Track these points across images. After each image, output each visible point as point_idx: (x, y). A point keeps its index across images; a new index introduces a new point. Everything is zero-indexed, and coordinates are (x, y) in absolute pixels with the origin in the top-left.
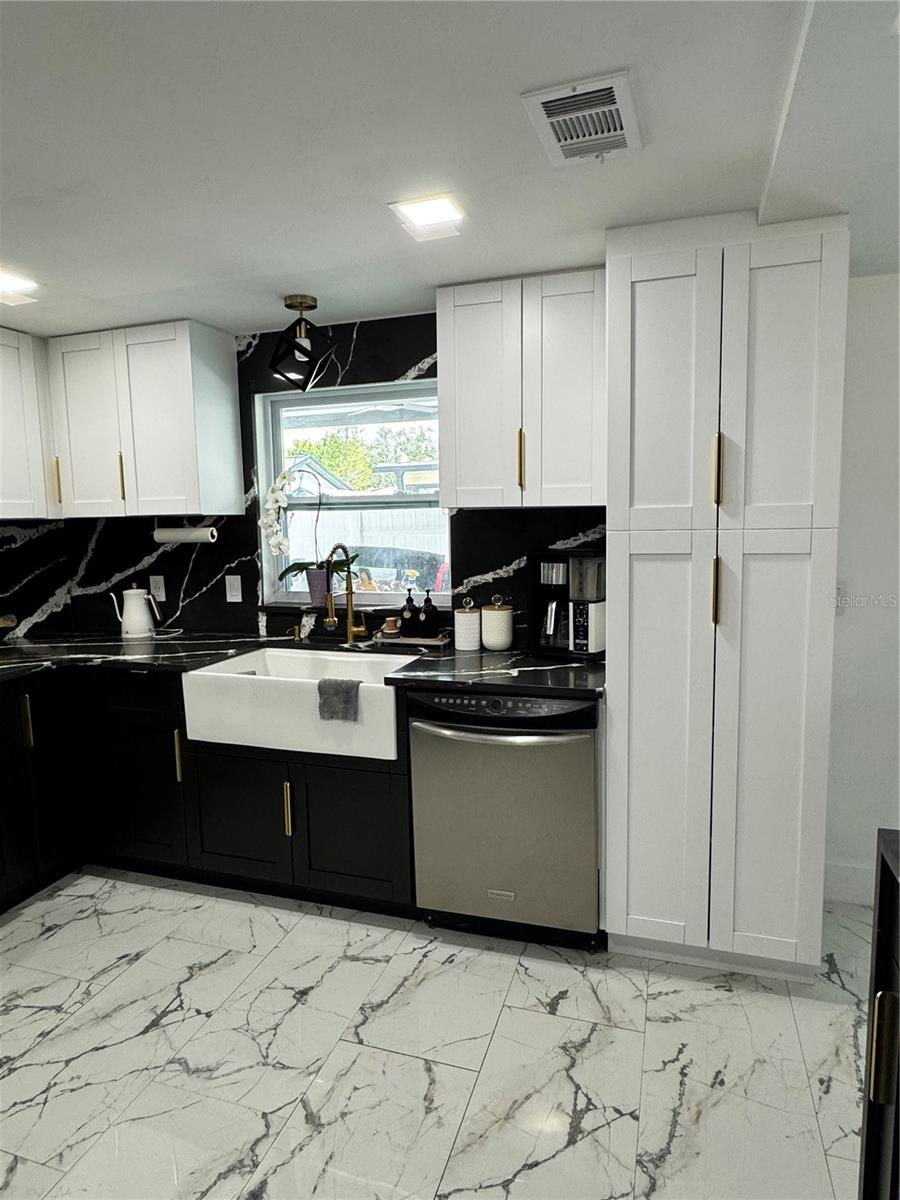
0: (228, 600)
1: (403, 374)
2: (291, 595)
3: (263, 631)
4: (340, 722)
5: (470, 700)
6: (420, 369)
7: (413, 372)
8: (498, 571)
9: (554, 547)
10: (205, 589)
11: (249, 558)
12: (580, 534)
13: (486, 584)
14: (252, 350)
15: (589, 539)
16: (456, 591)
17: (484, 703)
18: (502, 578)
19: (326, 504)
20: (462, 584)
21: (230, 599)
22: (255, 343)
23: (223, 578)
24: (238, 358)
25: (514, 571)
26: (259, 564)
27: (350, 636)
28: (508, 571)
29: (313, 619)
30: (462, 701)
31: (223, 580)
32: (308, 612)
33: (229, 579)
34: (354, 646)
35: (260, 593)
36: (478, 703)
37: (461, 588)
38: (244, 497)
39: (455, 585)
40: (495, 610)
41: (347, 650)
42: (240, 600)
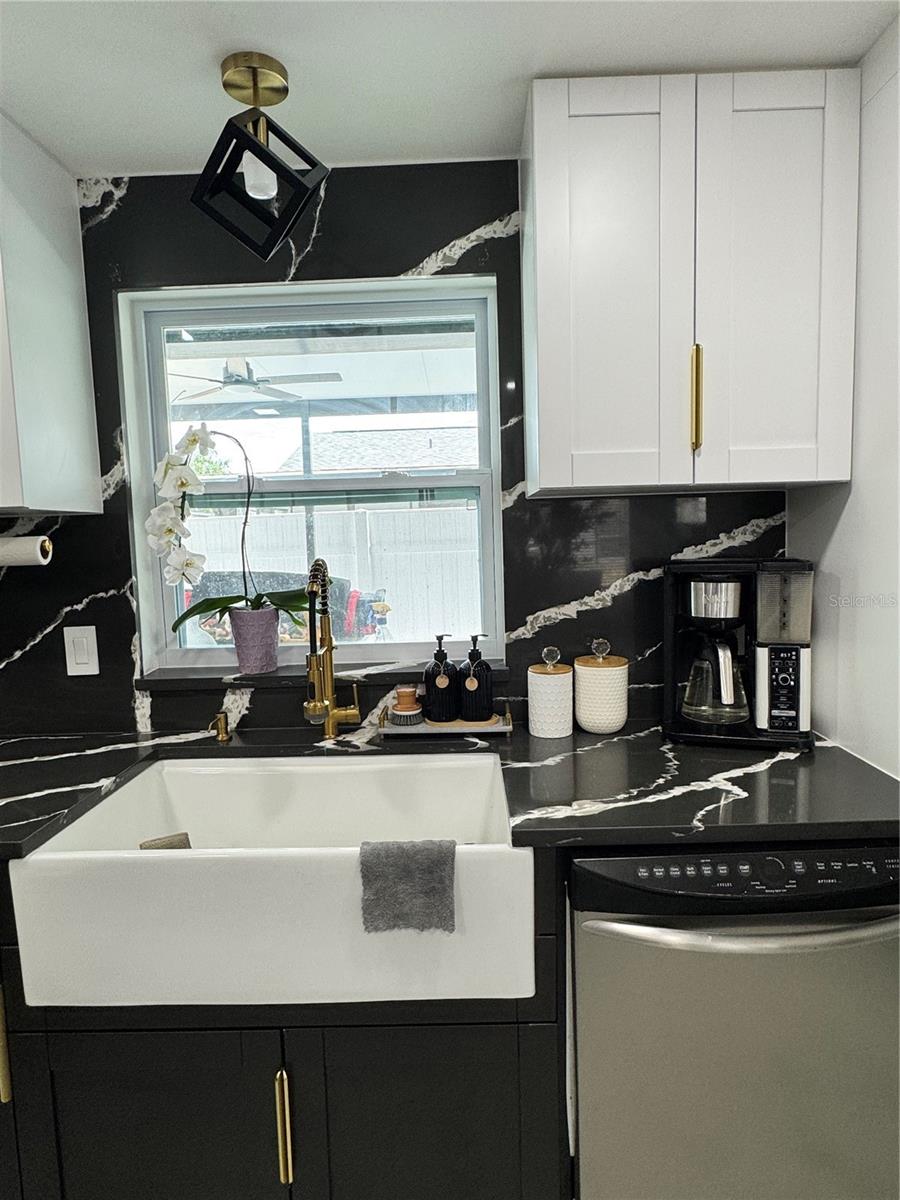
0: (71, 672)
1: (416, 265)
2: (191, 655)
3: (144, 724)
4: (411, 933)
5: (714, 866)
6: (446, 258)
7: (434, 262)
8: (587, 599)
9: (680, 556)
10: (18, 654)
11: (112, 592)
12: (722, 535)
13: (566, 622)
14: (112, 207)
15: (736, 543)
16: (514, 635)
17: (745, 868)
18: (593, 611)
19: (262, 495)
20: (525, 623)
21: (73, 670)
22: (119, 194)
23: (58, 632)
24: (84, 221)
25: (614, 598)
26: (134, 604)
27: (330, 728)
28: (603, 599)
29: (246, 698)
30: (698, 867)
31: (58, 636)
32: (235, 686)
33: (69, 633)
34: (339, 743)
35: (136, 656)
36: (733, 872)
37: (521, 630)
38: (100, 481)
39: (510, 626)
40: (598, 666)
41: (330, 753)
42: (96, 672)
